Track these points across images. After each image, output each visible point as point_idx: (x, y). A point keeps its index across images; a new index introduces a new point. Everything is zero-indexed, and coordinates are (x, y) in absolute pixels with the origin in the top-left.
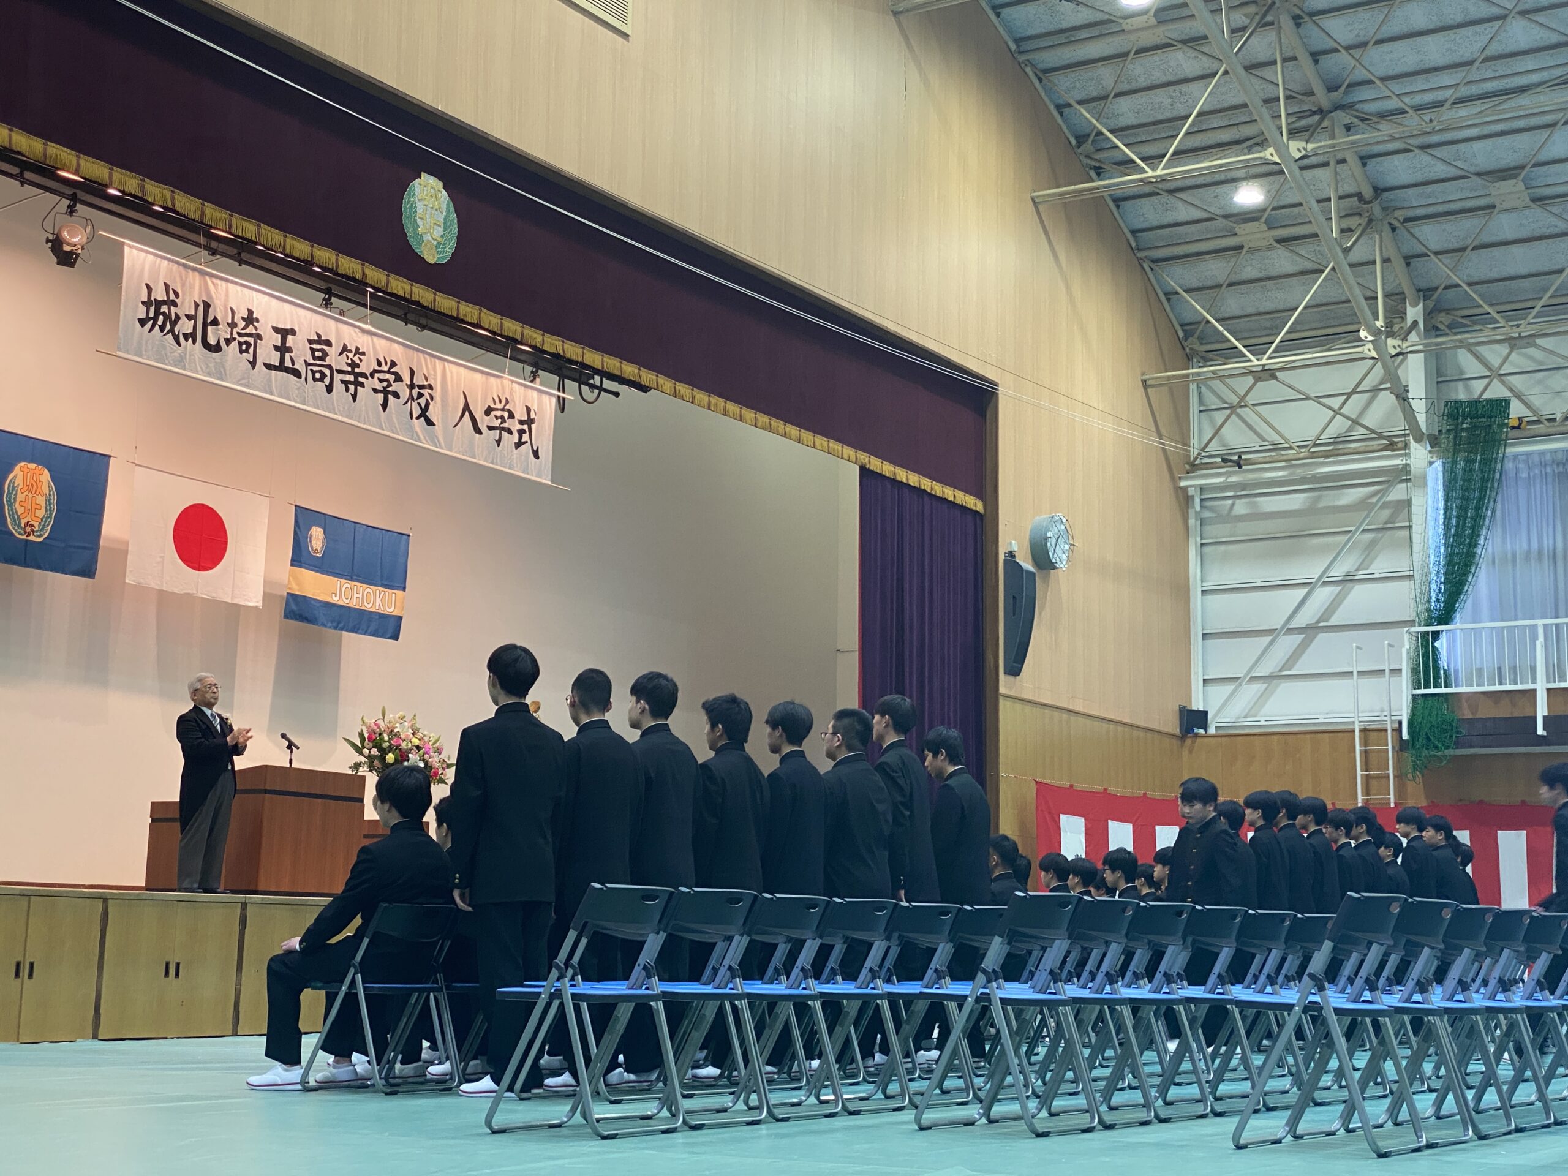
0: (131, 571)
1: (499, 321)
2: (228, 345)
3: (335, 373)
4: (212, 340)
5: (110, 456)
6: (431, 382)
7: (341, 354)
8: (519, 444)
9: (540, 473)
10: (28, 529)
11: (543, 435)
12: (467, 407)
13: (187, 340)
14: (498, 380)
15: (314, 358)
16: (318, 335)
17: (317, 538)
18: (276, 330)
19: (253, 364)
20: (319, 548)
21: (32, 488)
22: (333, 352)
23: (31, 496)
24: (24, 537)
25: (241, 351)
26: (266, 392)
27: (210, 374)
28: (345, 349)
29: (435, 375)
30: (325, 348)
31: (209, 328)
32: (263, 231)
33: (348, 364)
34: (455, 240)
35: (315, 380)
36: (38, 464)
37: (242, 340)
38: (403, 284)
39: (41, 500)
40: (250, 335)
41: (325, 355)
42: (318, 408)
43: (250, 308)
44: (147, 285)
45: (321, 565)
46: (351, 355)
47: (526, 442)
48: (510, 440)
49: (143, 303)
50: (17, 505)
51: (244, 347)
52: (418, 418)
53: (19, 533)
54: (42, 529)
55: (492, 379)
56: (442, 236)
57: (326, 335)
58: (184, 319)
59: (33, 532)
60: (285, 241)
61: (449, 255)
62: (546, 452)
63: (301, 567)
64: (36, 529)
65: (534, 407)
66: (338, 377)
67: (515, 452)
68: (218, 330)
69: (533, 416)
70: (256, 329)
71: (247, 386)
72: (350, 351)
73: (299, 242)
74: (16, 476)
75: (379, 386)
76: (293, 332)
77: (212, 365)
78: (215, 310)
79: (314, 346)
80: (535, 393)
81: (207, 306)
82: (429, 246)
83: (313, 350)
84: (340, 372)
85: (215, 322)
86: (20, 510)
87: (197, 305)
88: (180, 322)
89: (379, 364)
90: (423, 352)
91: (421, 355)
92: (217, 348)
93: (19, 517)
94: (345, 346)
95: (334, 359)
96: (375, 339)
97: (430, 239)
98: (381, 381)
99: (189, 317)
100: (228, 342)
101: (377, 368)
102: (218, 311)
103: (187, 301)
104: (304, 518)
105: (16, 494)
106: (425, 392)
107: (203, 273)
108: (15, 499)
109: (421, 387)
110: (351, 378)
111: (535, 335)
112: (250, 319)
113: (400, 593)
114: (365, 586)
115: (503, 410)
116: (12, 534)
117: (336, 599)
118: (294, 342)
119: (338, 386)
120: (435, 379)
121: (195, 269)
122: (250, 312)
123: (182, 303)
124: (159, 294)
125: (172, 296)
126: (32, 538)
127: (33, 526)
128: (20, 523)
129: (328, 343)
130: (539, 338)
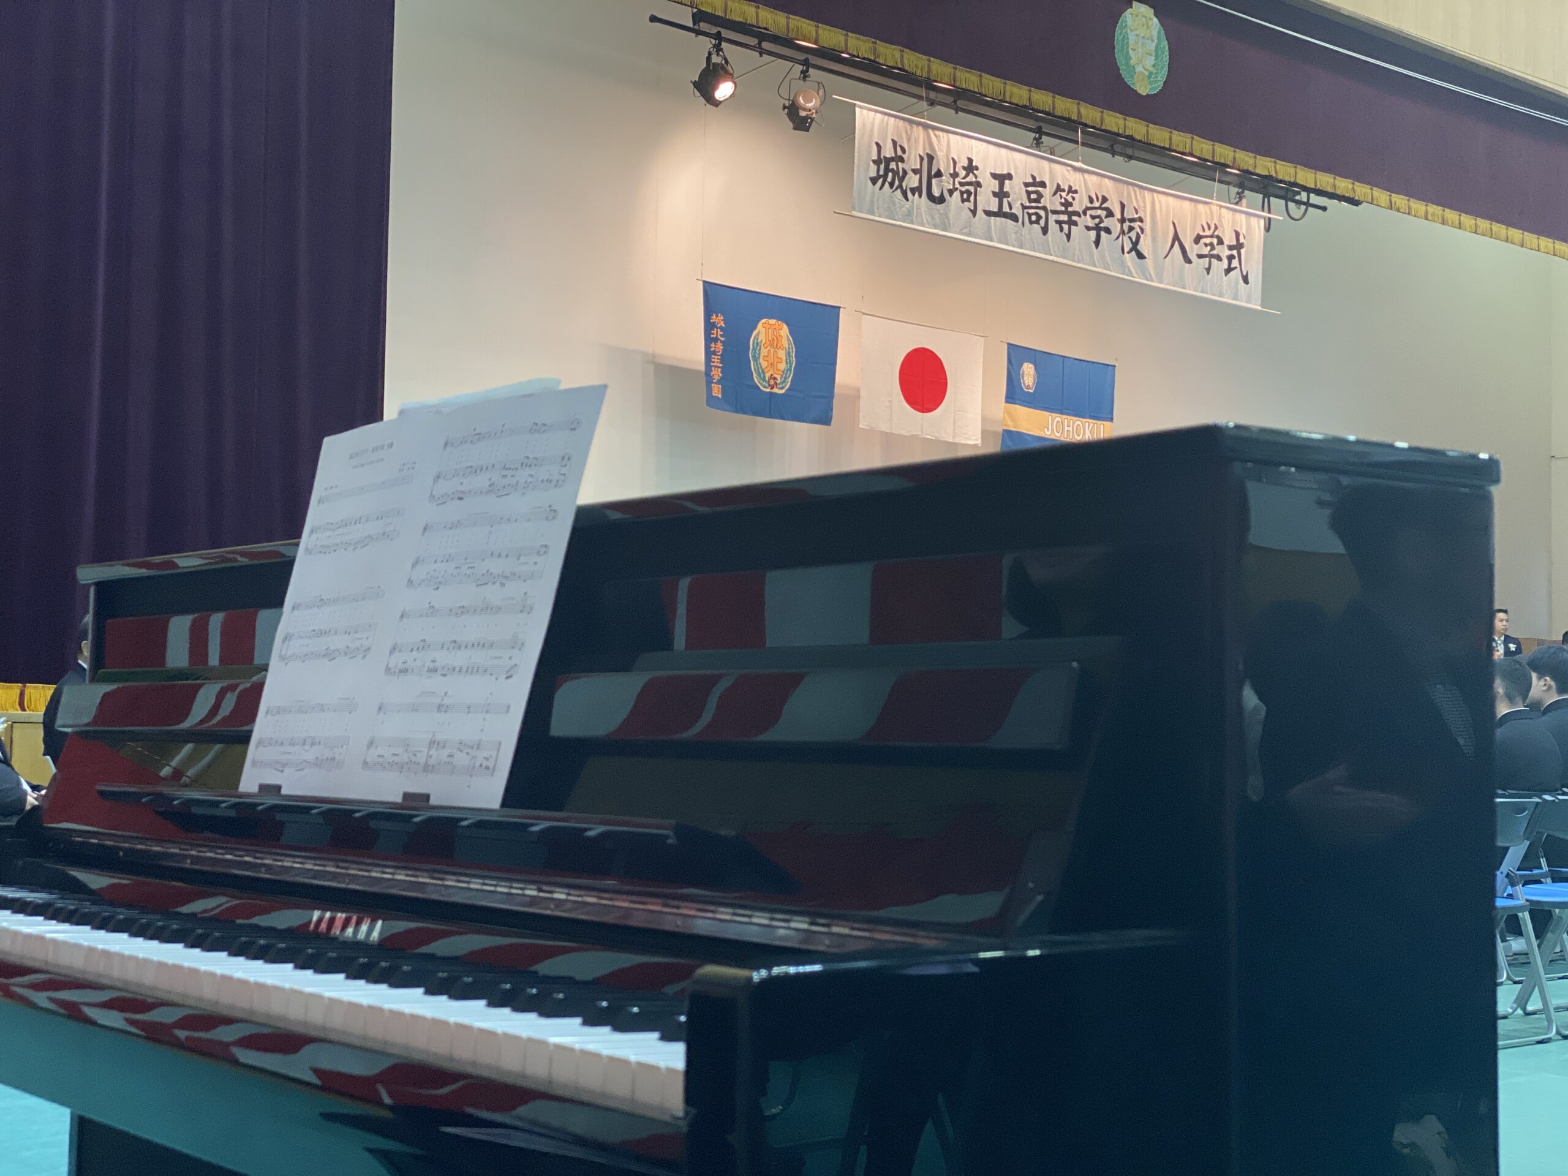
0: (863, 416)
1: (1211, 147)
2: (951, 196)
3: (1050, 214)
4: (936, 193)
5: (839, 308)
6: (1141, 214)
7: (1055, 194)
8: (1229, 270)
9: (1250, 298)
10: (772, 382)
11: (1253, 259)
12: (1176, 238)
13: (914, 194)
14: (1207, 207)
15: (1030, 201)
16: (1034, 178)
17: (1028, 374)
18: (994, 176)
19: (974, 212)
20: (1031, 384)
21: (774, 343)
22: (1047, 192)
23: (772, 350)
24: (768, 390)
25: (963, 201)
26: (986, 239)
27: (935, 227)
28: (1059, 189)
29: (1145, 207)
30: (1039, 189)
31: (934, 181)
32: (984, 81)
33: (1062, 204)
34: (1166, 69)
35: (1031, 222)
36: (778, 319)
37: (963, 189)
38: (1116, 120)
39: (782, 354)
40: (970, 184)
41: (1040, 196)
42: (1035, 251)
43: (970, 156)
44: (877, 144)
45: (1032, 401)
46: (1064, 194)
47: (1235, 268)
48: (1221, 266)
49: (874, 162)
50: (761, 360)
51: (965, 196)
52: (1128, 253)
53: (765, 387)
54: (784, 381)
55: (1201, 207)
56: (1154, 66)
57: (1040, 176)
58: (910, 174)
59: (776, 384)
60: (1005, 88)
61: (1161, 84)
62: (1255, 278)
63: (1015, 403)
64: (779, 381)
65: (1243, 231)
66: (1053, 218)
67: (1225, 278)
68: (941, 181)
69: (1242, 240)
70: (976, 177)
71: (969, 235)
72: (1064, 190)
73: (1019, 88)
74: (759, 332)
75: (1091, 223)
76: (1009, 177)
77: (937, 216)
78: (938, 162)
79: (1030, 189)
80: (1243, 216)
81: (931, 158)
82: (1141, 78)
83: (1029, 193)
84: (1055, 212)
85: (939, 174)
86: (764, 364)
87: (922, 159)
88: (907, 177)
89: (1091, 201)
90: (1134, 185)
91: (1131, 188)
92: (941, 200)
93: (763, 371)
94: (1058, 185)
95: (1050, 201)
96: (1086, 176)
97: (1142, 70)
98: (1093, 217)
99: (915, 171)
100: (951, 192)
101: (1089, 205)
102: (942, 164)
103: (913, 156)
104: (1017, 355)
105: (760, 350)
106: (1136, 225)
107: (926, 127)
108: (759, 354)
109: (1132, 220)
110: (1064, 218)
111: (1247, 159)
112: (970, 168)
113: (1107, 424)
114: (1075, 418)
115: (1212, 236)
116: (759, 388)
117: (1049, 433)
118: (1011, 187)
119: (1053, 227)
120: (1145, 211)
121: (918, 124)
122: (970, 160)
123: (909, 158)
124: (888, 152)
125: (899, 152)
126: (775, 390)
127: (775, 379)
128: (764, 377)
129: (1043, 184)
130: (1251, 161)
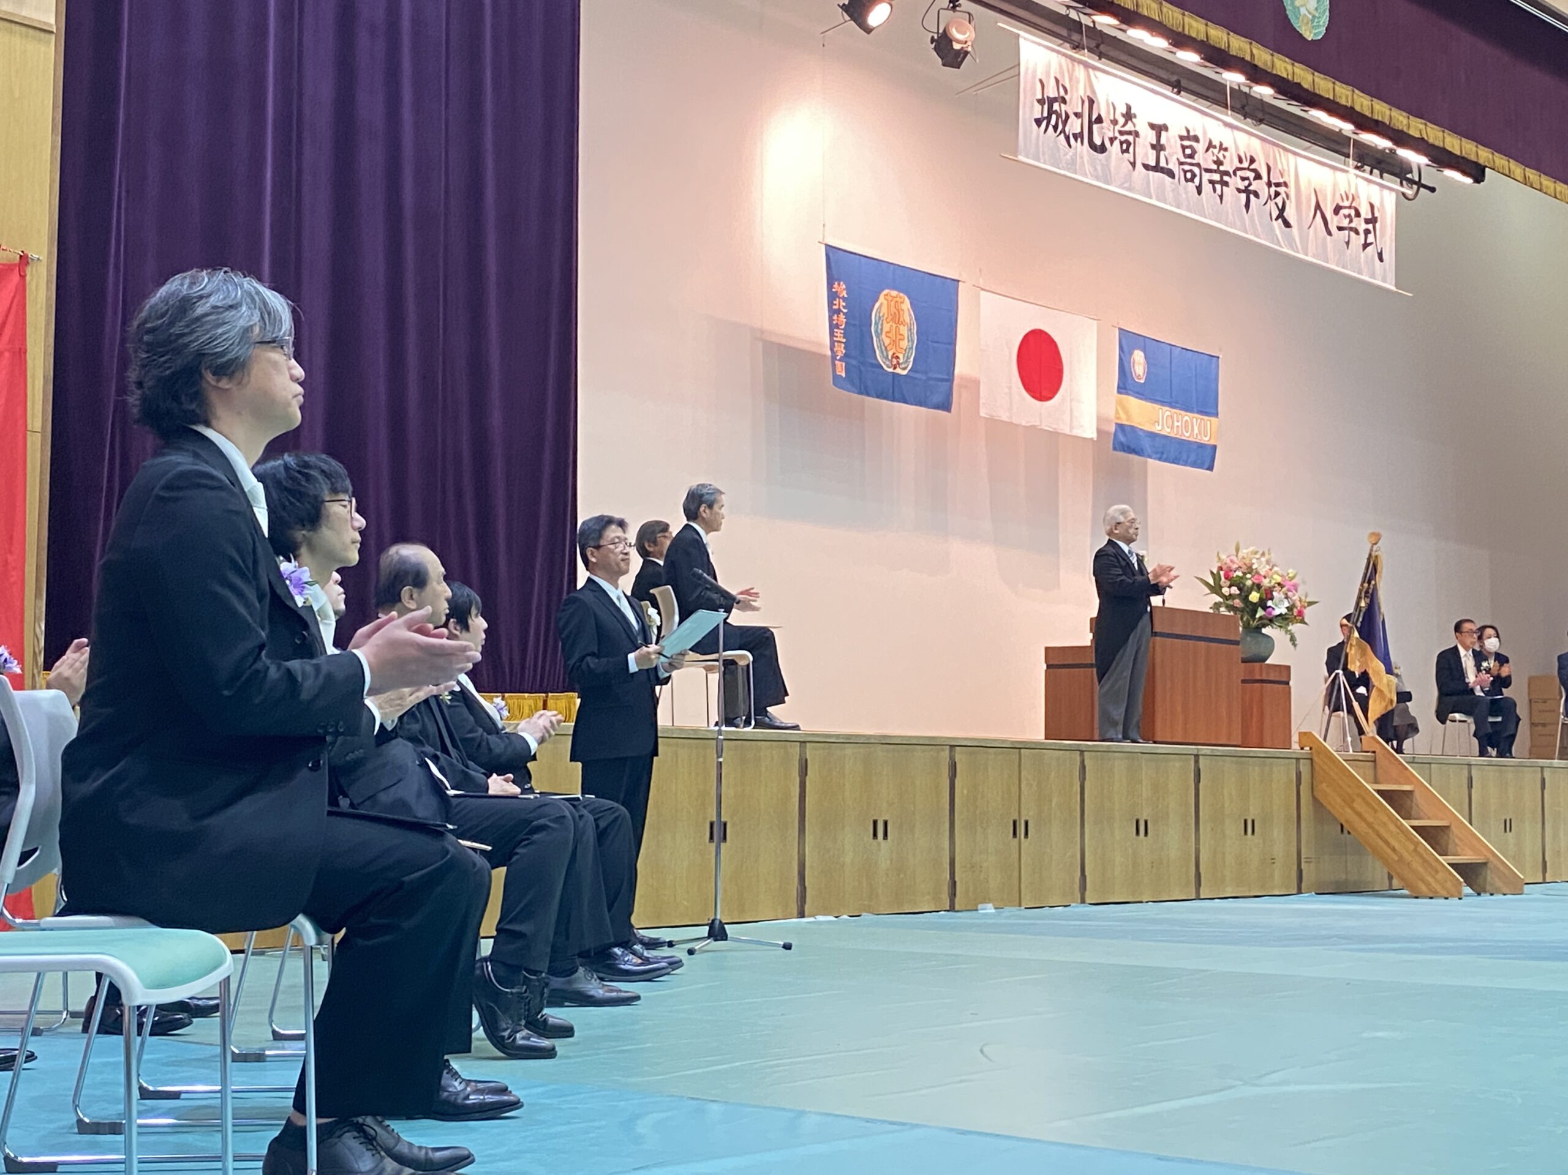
0: (984, 404)
1: (1370, 103)
2: (1112, 143)
3: (1203, 172)
4: (1098, 141)
5: (958, 281)
6: (1286, 179)
7: (1207, 150)
8: (1366, 245)
9: (1384, 277)
10: (895, 361)
11: (1386, 237)
12: (1318, 206)
13: (1076, 140)
14: (1343, 175)
15: (1186, 156)
16: (1188, 131)
18: (1152, 126)
19: (1133, 164)
20: (1141, 374)
22: (1200, 147)
24: (891, 370)
25: (1123, 152)
26: (1146, 196)
27: (1097, 178)
28: (1210, 146)
29: (1289, 171)
30: (1194, 144)
31: (1095, 127)
33: (1215, 162)
34: (1327, 13)
35: (1187, 180)
36: (900, 291)
37: (1123, 138)
38: (1285, 64)
39: (904, 330)
40: (1129, 133)
41: (1194, 152)
42: (1191, 212)
43: (1129, 103)
44: (1041, 81)
45: (1143, 392)
46: (1216, 151)
47: (1371, 244)
48: (1358, 240)
49: (1039, 101)
50: (884, 336)
51: (1125, 146)
52: (1277, 219)
53: (888, 366)
54: (906, 361)
55: (1339, 174)
56: (1316, 9)
57: (1194, 130)
58: (1072, 117)
59: (898, 363)
61: (1323, 30)
62: (1389, 256)
63: (1127, 394)
64: (901, 361)
65: (1377, 204)
66: (1206, 176)
67: (1362, 255)
68: (1102, 128)
69: (1377, 214)
70: (1134, 125)
71: (1129, 189)
72: (1215, 147)
73: (1196, 21)
74: (881, 305)
75: (1242, 185)
76: (1165, 128)
77: (1099, 168)
78: (1099, 108)
79: (1186, 143)
80: (1377, 188)
81: (1091, 102)
82: (1305, 21)
83: (1184, 148)
84: (1208, 171)
85: (1099, 120)
86: (887, 341)
87: (1083, 102)
88: (1070, 121)
89: (1241, 161)
90: (1278, 146)
91: (1276, 149)
92: (1102, 149)
93: (886, 348)
94: (1210, 142)
95: (1205, 159)
96: (1236, 133)
97: (1307, 13)
98: (1243, 179)
99: (1077, 115)
100: (1112, 140)
101: (1240, 166)
103: (1075, 96)
104: (1128, 341)
105: (882, 325)
106: (1282, 190)
107: (1087, 66)
108: (882, 329)
109: (1278, 185)
110: (1216, 177)
111: (1401, 118)
112: (1129, 116)
113: (1213, 419)
114: (1183, 413)
115: (1350, 207)
117: (1159, 428)
118: (1168, 139)
119: (1207, 187)
120: (1289, 176)
121: (1080, 62)
122: (1129, 108)
123: (1071, 99)
124: (1051, 92)
125: (1062, 93)
126: (898, 371)
127: (897, 357)
128: (887, 355)
129: (1196, 139)
